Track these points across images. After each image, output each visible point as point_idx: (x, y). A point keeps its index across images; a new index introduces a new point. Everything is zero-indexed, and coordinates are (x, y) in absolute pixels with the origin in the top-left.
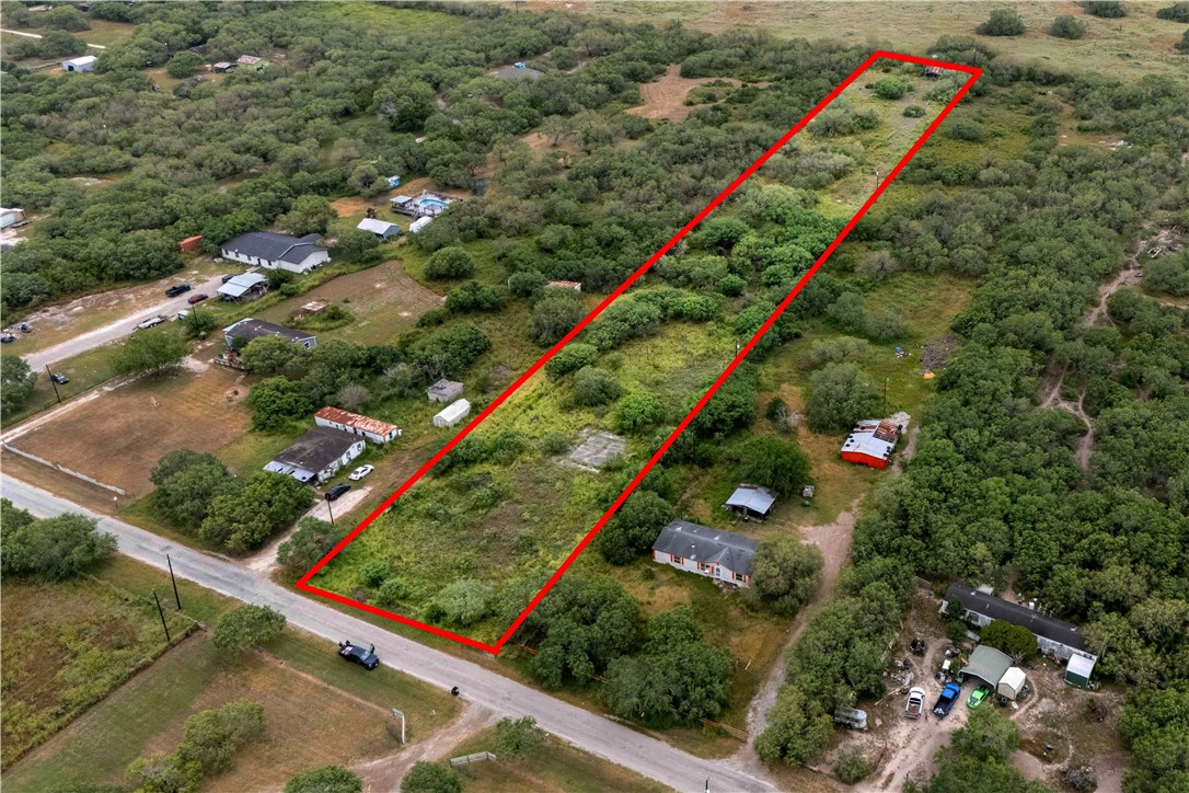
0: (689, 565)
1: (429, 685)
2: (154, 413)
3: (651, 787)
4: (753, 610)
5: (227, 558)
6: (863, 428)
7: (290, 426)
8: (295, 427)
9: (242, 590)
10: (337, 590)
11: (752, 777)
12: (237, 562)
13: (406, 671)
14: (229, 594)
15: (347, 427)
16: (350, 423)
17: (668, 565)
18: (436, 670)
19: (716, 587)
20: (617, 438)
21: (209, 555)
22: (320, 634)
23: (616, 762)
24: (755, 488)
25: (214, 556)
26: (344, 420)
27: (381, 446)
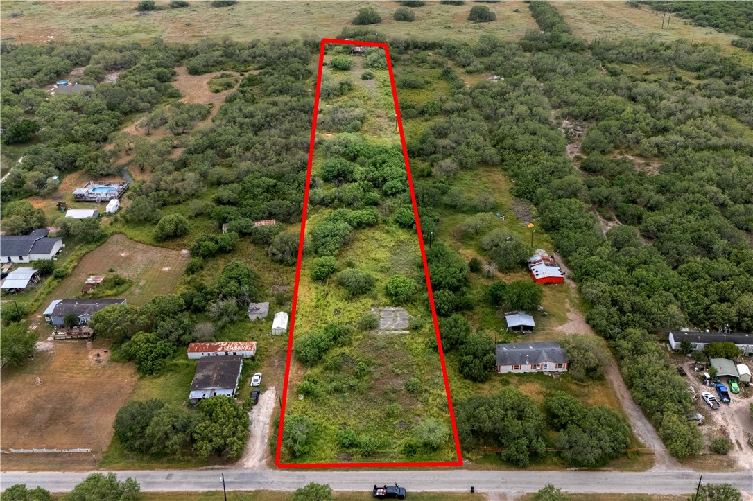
0: (526, 368)
1: (450, 493)
2: (44, 388)
3: (635, 498)
4: (583, 382)
5: (223, 467)
6: (535, 263)
7: (171, 365)
8: (176, 365)
9: (259, 483)
10: (326, 458)
11: (677, 471)
12: (233, 467)
13: (426, 490)
14: (253, 489)
15: (219, 353)
16: (220, 349)
17: (509, 373)
18: (444, 482)
19: (548, 376)
20: (397, 308)
21: (206, 469)
22: (347, 490)
23: (603, 492)
24: (517, 313)
25: (212, 469)
26: (215, 349)
27: (253, 358)
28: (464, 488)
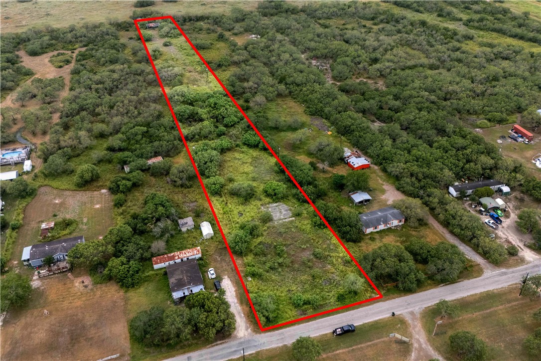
0: (382, 227)
1: (380, 320)
3: (485, 295)
4: (417, 228)
5: (223, 341)
6: (348, 157)
7: (145, 277)
8: (148, 276)
9: (255, 346)
10: (290, 317)
11: (498, 272)
12: (230, 340)
13: (365, 322)
14: (254, 352)
15: (176, 261)
16: (176, 258)
17: (372, 232)
18: (373, 314)
19: (394, 229)
20: (277, 204)
21: (213, 346)
22: (316, 335)
23: (466, 296)
24: (357, 192)
25: (217, 345)
26: (173, 258)
27: (201, 259)
28: (386, 314)
